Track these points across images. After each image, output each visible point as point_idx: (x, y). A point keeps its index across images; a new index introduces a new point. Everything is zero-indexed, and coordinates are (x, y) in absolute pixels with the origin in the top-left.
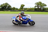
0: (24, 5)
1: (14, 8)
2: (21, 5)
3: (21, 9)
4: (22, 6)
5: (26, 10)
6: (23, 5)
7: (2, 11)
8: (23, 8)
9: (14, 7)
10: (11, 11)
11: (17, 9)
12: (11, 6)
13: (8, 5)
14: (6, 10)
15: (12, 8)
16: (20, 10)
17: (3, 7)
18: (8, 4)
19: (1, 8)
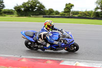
1: (51, 11)
2: (66, 5)
3: (66, 14)
4: (69, 6)
5: (76, 16)
6: (70, 4)
9: (52, 9)
11: (57, 13)
12: (44, 7)
13: (38, 5)
15: (47, 11)
16: (64, 15)
18: (39, 3)
19: (23, 9)
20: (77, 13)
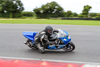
0: (90, 8)
1: (69, 13)
2: (85, 7)
4: (86, 8)
5: (94, 18)
6: (88, 6)
7: (45, 18)
8: (87, 13)
9: (70, 11)
10: (63, 19)
11: (76, 15)
13: (56, 7)
14: (52, 17)
15: (66, 13)
16: (83, 17)
17: (46, 10)
18: (57, 5)
19: (42, 12)
20: (95, 15)
